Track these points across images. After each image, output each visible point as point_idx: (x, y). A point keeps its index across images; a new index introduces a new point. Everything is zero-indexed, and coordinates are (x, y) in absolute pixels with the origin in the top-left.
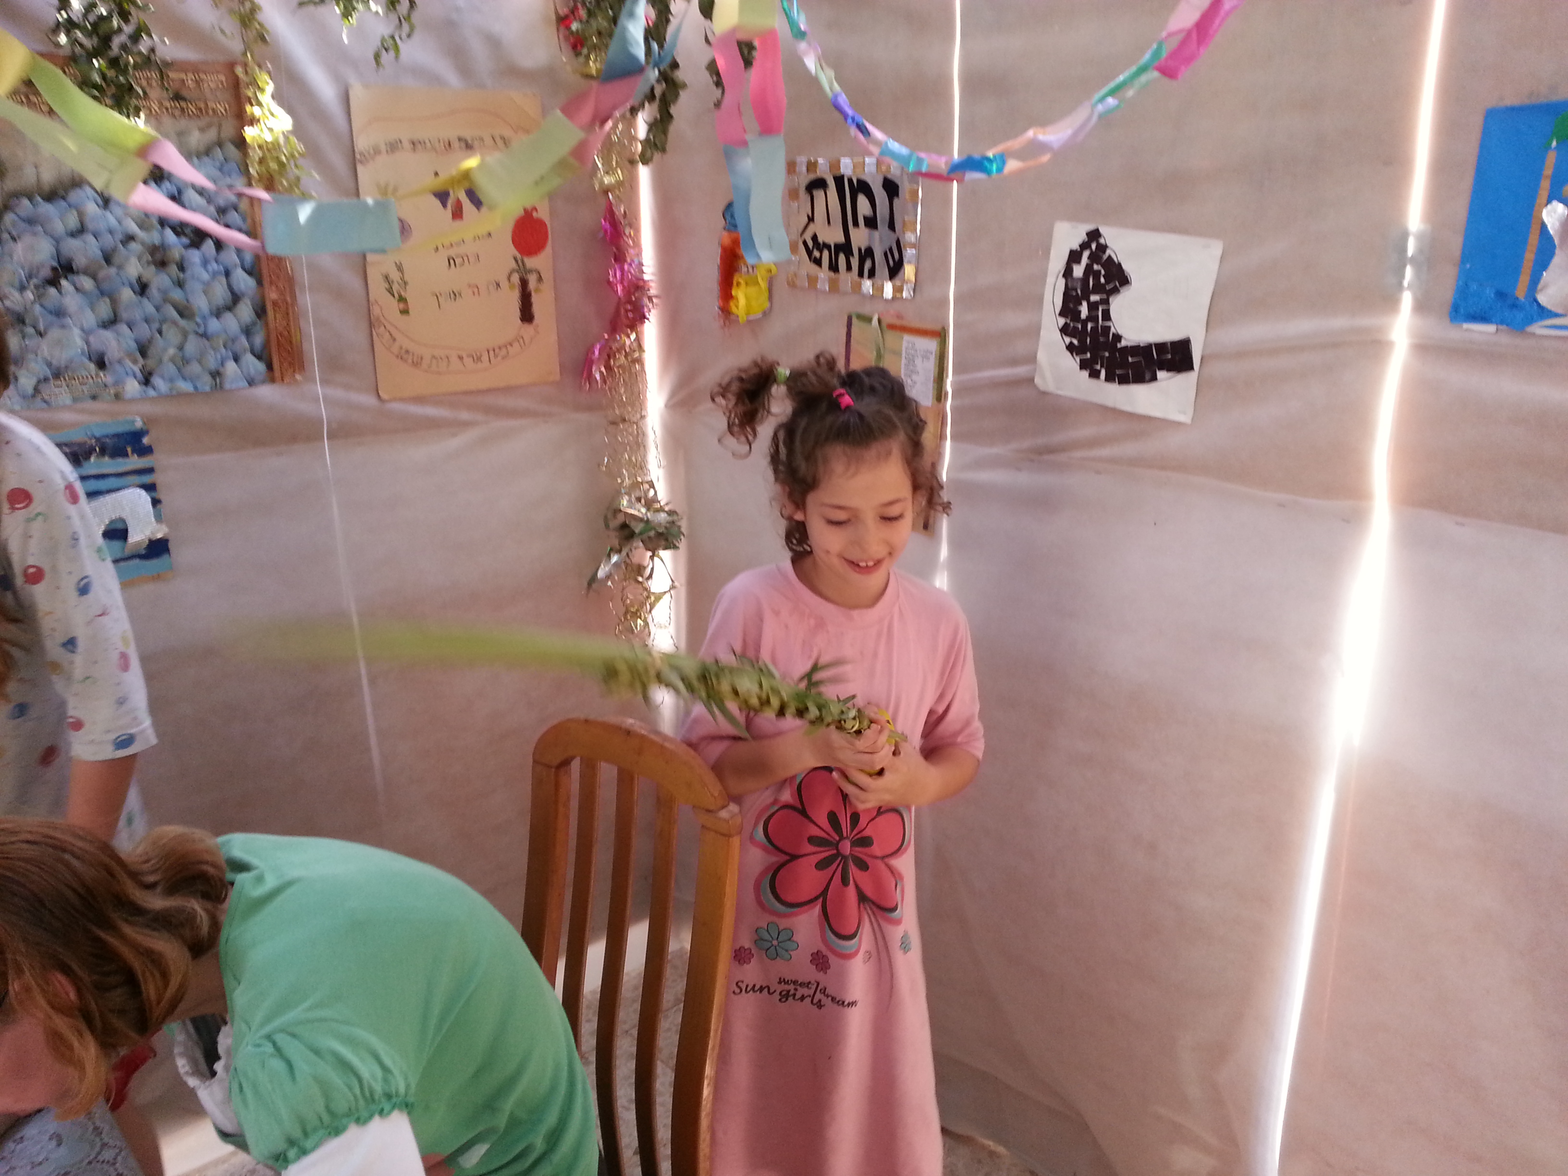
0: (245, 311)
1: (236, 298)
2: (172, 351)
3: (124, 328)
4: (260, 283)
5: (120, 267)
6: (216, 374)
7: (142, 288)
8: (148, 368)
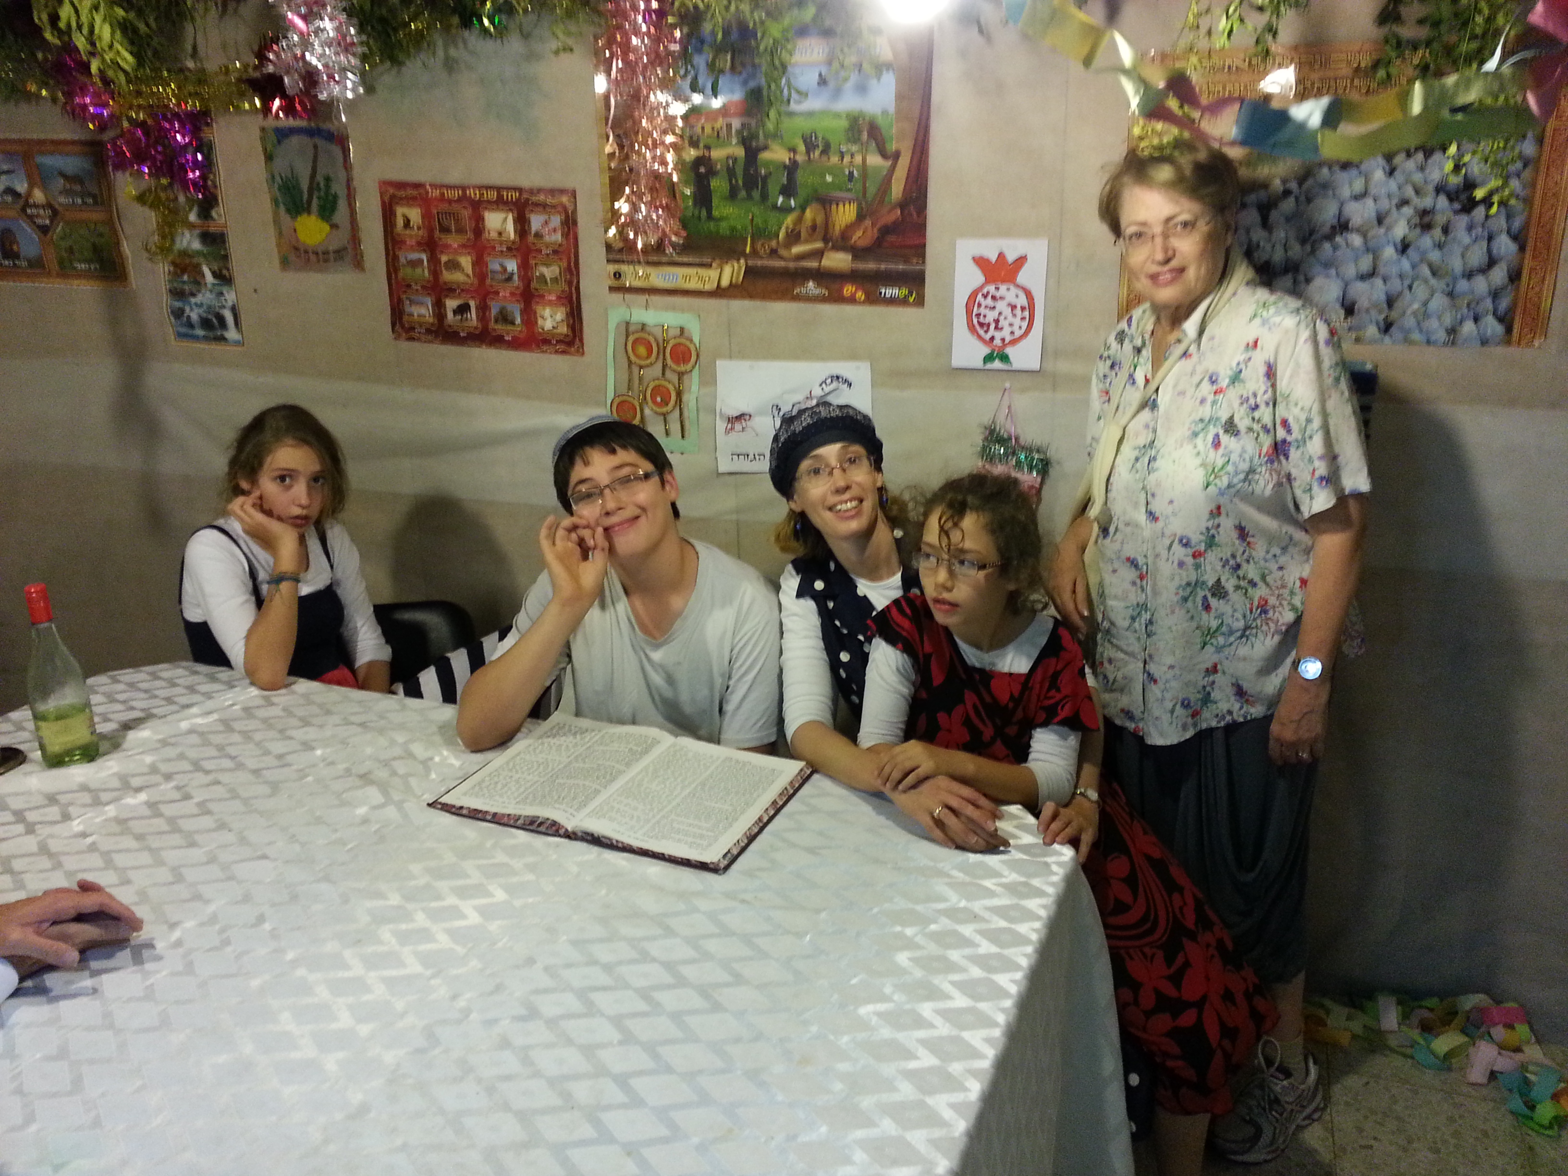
0: (1499, 275)
1: (1492, 262)
2: (1416, 306)
3: (1378, 282)
4: (1522, 249)
5: (1389, 229)
6: (1452, 331)
7: (1404, 247)
8: (1389, 320)
